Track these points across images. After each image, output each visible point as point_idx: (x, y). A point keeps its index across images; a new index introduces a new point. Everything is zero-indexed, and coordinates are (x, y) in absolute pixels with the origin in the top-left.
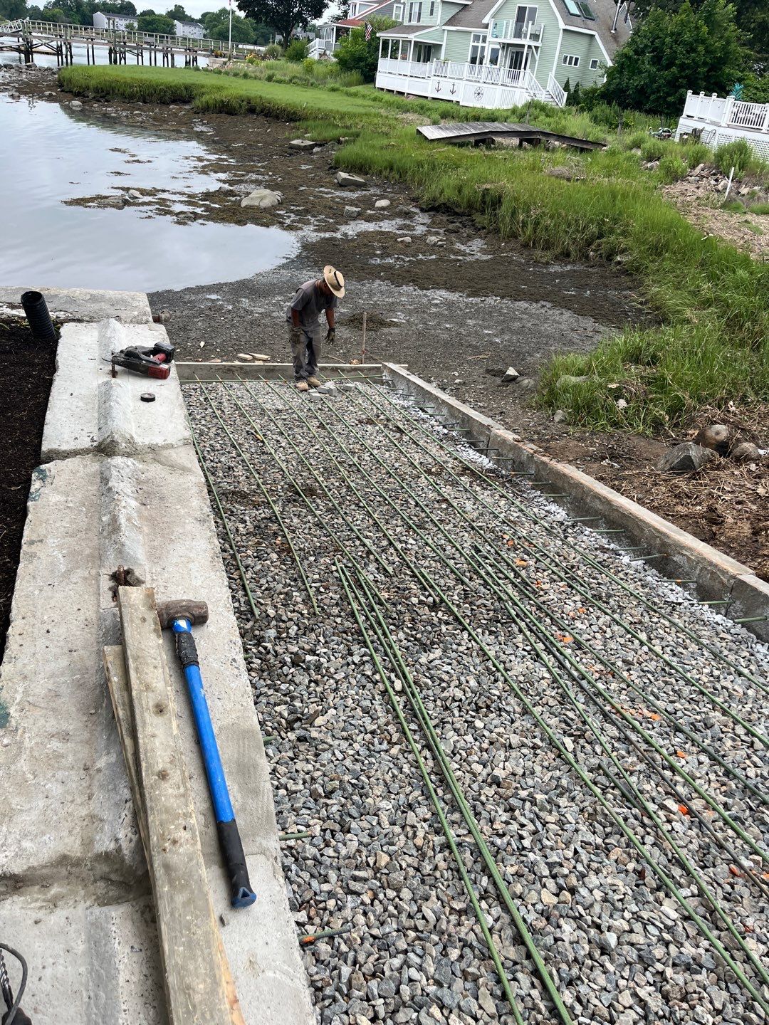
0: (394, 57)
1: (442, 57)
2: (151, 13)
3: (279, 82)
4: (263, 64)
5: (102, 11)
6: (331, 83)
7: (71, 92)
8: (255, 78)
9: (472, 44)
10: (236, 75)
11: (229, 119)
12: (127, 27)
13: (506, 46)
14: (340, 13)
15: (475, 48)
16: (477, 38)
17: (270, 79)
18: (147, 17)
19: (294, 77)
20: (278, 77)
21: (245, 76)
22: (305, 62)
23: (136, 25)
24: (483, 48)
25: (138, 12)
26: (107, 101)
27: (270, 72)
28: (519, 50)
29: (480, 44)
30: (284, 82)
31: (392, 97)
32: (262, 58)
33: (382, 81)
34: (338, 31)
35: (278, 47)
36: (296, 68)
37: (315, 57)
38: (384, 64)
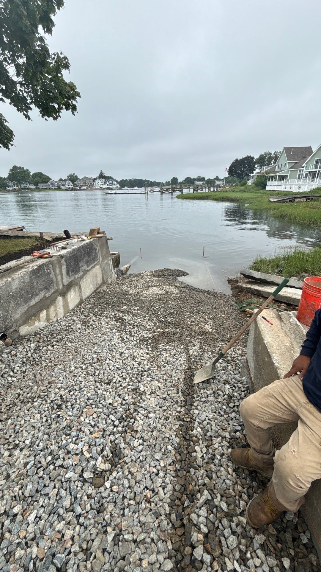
0: (272, 180)
1: (288, 178)
2: (209, 179)
3: (236, 192)
4: (233, 188)
5: (196, 181)
6: (252, 190)
9: (298, 173)
10: (223, 192)
12: (202, 183)
13: (310, 172)
14: (259, 171)
15: (299, 175)
16: (300, 171)
17: (233, 192)
19: (240, 190)
21: (226, 192)
22: (245, 186)
23: (205, 183)
24: (302, 174)
25: (206, 180)
27: (233, 190)
28: (315, 173)
29: (301, 173)
30: (237, 192)
31: (270, 192)
32: (233, 186)
33: (268, 188)
34: (257, 176)
35: (239, 183)
36: (242, 188)
37: (250, 184)
38: (269, 183)
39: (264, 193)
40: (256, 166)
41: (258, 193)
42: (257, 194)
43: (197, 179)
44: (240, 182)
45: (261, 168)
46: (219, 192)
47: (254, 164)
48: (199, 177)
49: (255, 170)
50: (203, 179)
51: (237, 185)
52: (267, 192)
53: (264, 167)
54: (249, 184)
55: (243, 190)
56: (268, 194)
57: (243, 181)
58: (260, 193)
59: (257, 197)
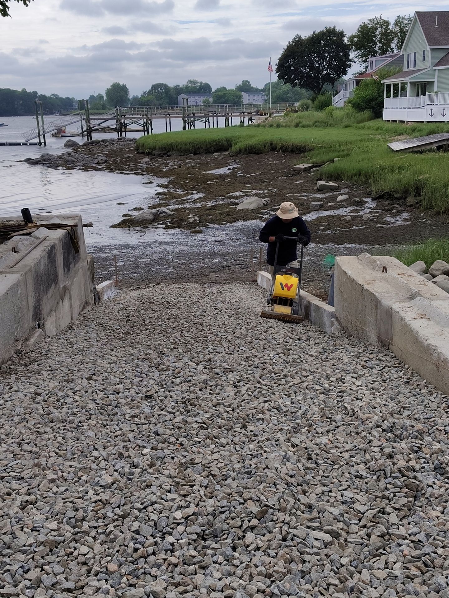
0: (396, 95)
1: (435, 90)
2: (224, 88)
3: (304, 127)
4: (296, 115)
5: (185, 93)
7: (143, 153)
8: (286, 126)
10: (271, 126)
11: (256, 157)
12: (204, 102)
14: (362, 69)
17: (297, 125)
18: (220, 93)
19: (316, 122)
20: (304, 123)
21: (278, 126)
22: (328, 109)
23: (211, 100)
25: (213, 90)
26: (168, 156)
27: (297, 121)
30: (308, 126)
31: (394, 125)
32: (296, 111)
33: (387, 114)
34: (358, 82)
35: (309, 102)
36: (320, 115)
37: (341, 104)
38: (389, 102)
39: (377, 129)
40: (353, 55)
41: (363, 128)
42: (362, 132)
43: (187, 87)
44: (313, 100)
45: (365, 61)
46: (258, 126)
47: (346, 49)
48: (190, 82)
49: (350, 66)
50: (204, 89)
51: (306, 108)
52: (387, 126)
53: (374, 59)
54: (337, 105)
55: (322, 122)
56: (388, 130)
57: (321, 98)
58: (369, 128)
59: (361, 141)
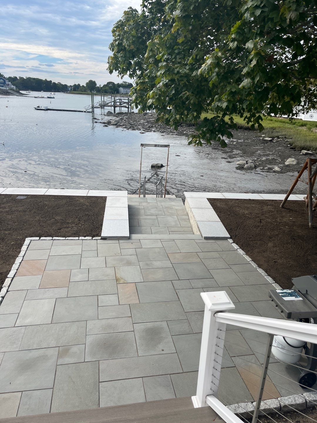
5: (122, 87)
